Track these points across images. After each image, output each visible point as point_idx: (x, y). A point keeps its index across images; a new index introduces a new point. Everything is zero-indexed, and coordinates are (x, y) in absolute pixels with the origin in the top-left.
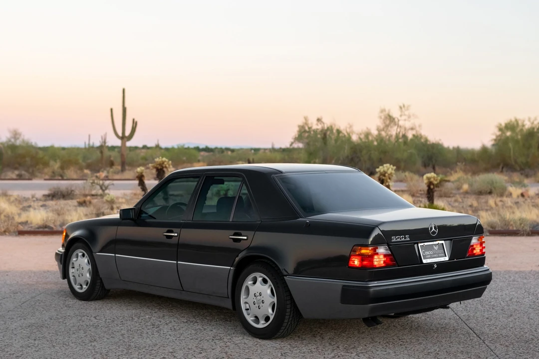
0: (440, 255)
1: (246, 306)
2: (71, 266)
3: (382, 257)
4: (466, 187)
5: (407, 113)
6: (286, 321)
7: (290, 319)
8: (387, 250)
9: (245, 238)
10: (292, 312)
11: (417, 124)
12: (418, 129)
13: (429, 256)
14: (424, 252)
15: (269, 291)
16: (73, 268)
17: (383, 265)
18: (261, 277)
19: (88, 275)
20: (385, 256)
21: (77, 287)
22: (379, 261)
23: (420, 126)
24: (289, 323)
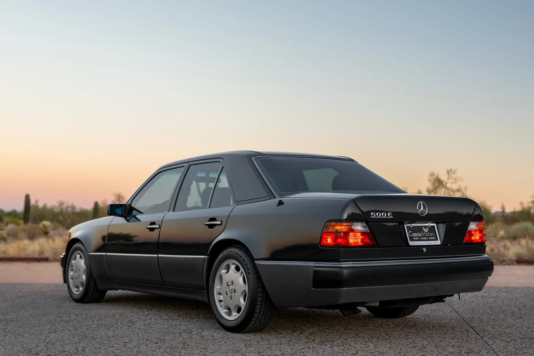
0: (430, 238)
1: (219, 298)
2: (70, 269)
3: (359, 234)
4: (502, 233)
5: (453, 176)
6: (257, 311)
7: (262, 309)
8: (364, 227)
9: (219, 223)
10: (264, 301)
11: (463, 187)
12: (463, 190)
13: (417, 238)
14: (411, 234)
15: (241, 280)
16: (72, 270)
17: (361, 244)
18: (233, 264)
19: (84, 277)
20: (363, 233)
21: (74, 290)
22: (355, 239)
23: (465, 188)
24: (261, 314)
